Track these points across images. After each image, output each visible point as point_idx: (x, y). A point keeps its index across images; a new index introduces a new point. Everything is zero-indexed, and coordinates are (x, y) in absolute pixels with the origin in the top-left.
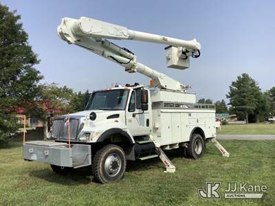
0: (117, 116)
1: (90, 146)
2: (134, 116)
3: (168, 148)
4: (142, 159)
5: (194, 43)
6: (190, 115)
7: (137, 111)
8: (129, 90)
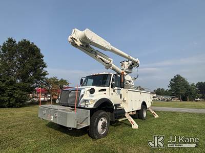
0: (105, 90)
1: (89, 111)
2: (114, 91)
4: (119, 120)
7: (116, 88)
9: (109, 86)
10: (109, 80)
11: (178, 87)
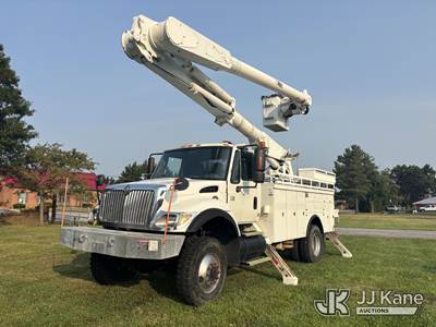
3: (280, 247)
5: (304, 95)
6: (307, 196)
8: (231, 148)
9: (225, 179)
10: (225, 163)
11: (353, 176)
